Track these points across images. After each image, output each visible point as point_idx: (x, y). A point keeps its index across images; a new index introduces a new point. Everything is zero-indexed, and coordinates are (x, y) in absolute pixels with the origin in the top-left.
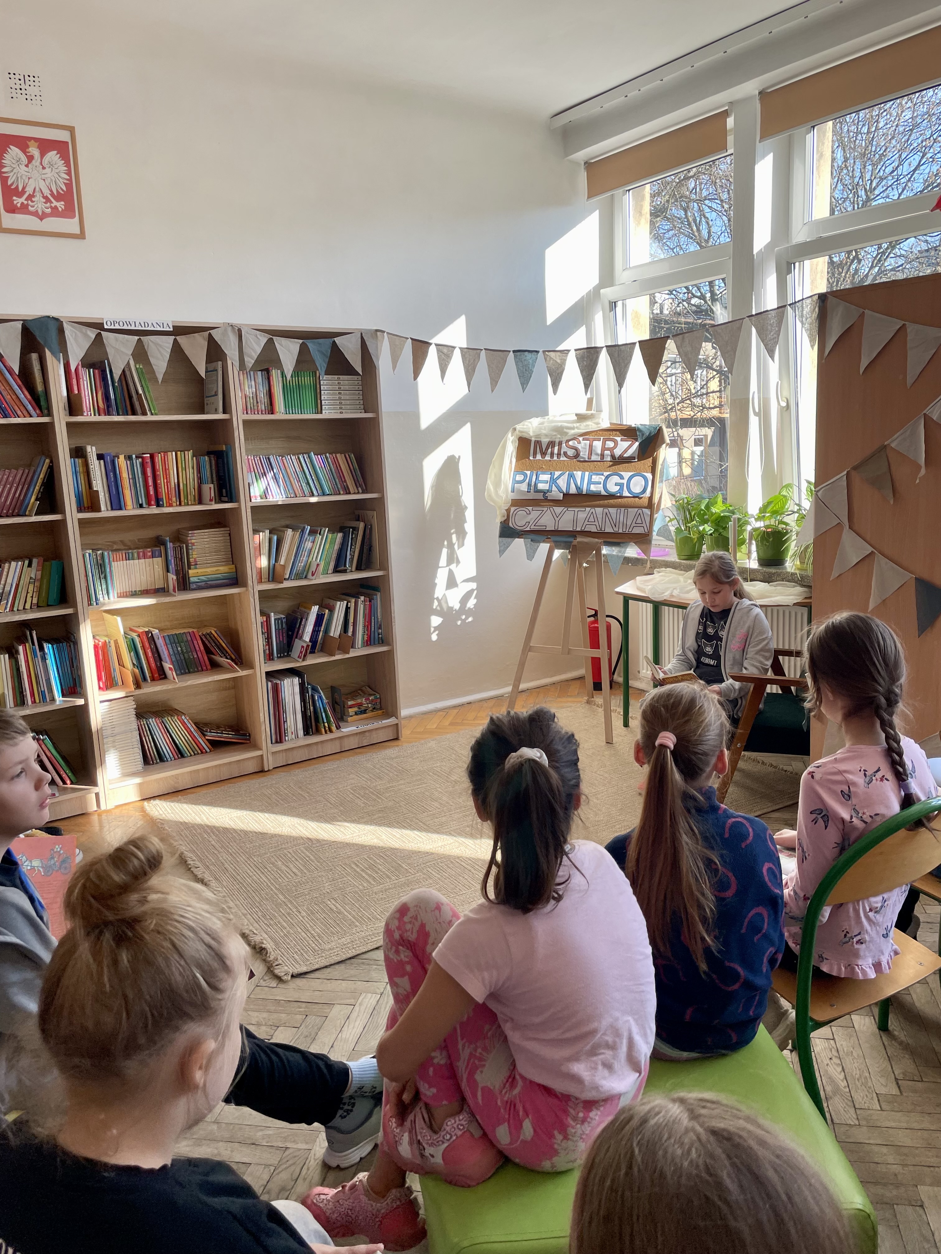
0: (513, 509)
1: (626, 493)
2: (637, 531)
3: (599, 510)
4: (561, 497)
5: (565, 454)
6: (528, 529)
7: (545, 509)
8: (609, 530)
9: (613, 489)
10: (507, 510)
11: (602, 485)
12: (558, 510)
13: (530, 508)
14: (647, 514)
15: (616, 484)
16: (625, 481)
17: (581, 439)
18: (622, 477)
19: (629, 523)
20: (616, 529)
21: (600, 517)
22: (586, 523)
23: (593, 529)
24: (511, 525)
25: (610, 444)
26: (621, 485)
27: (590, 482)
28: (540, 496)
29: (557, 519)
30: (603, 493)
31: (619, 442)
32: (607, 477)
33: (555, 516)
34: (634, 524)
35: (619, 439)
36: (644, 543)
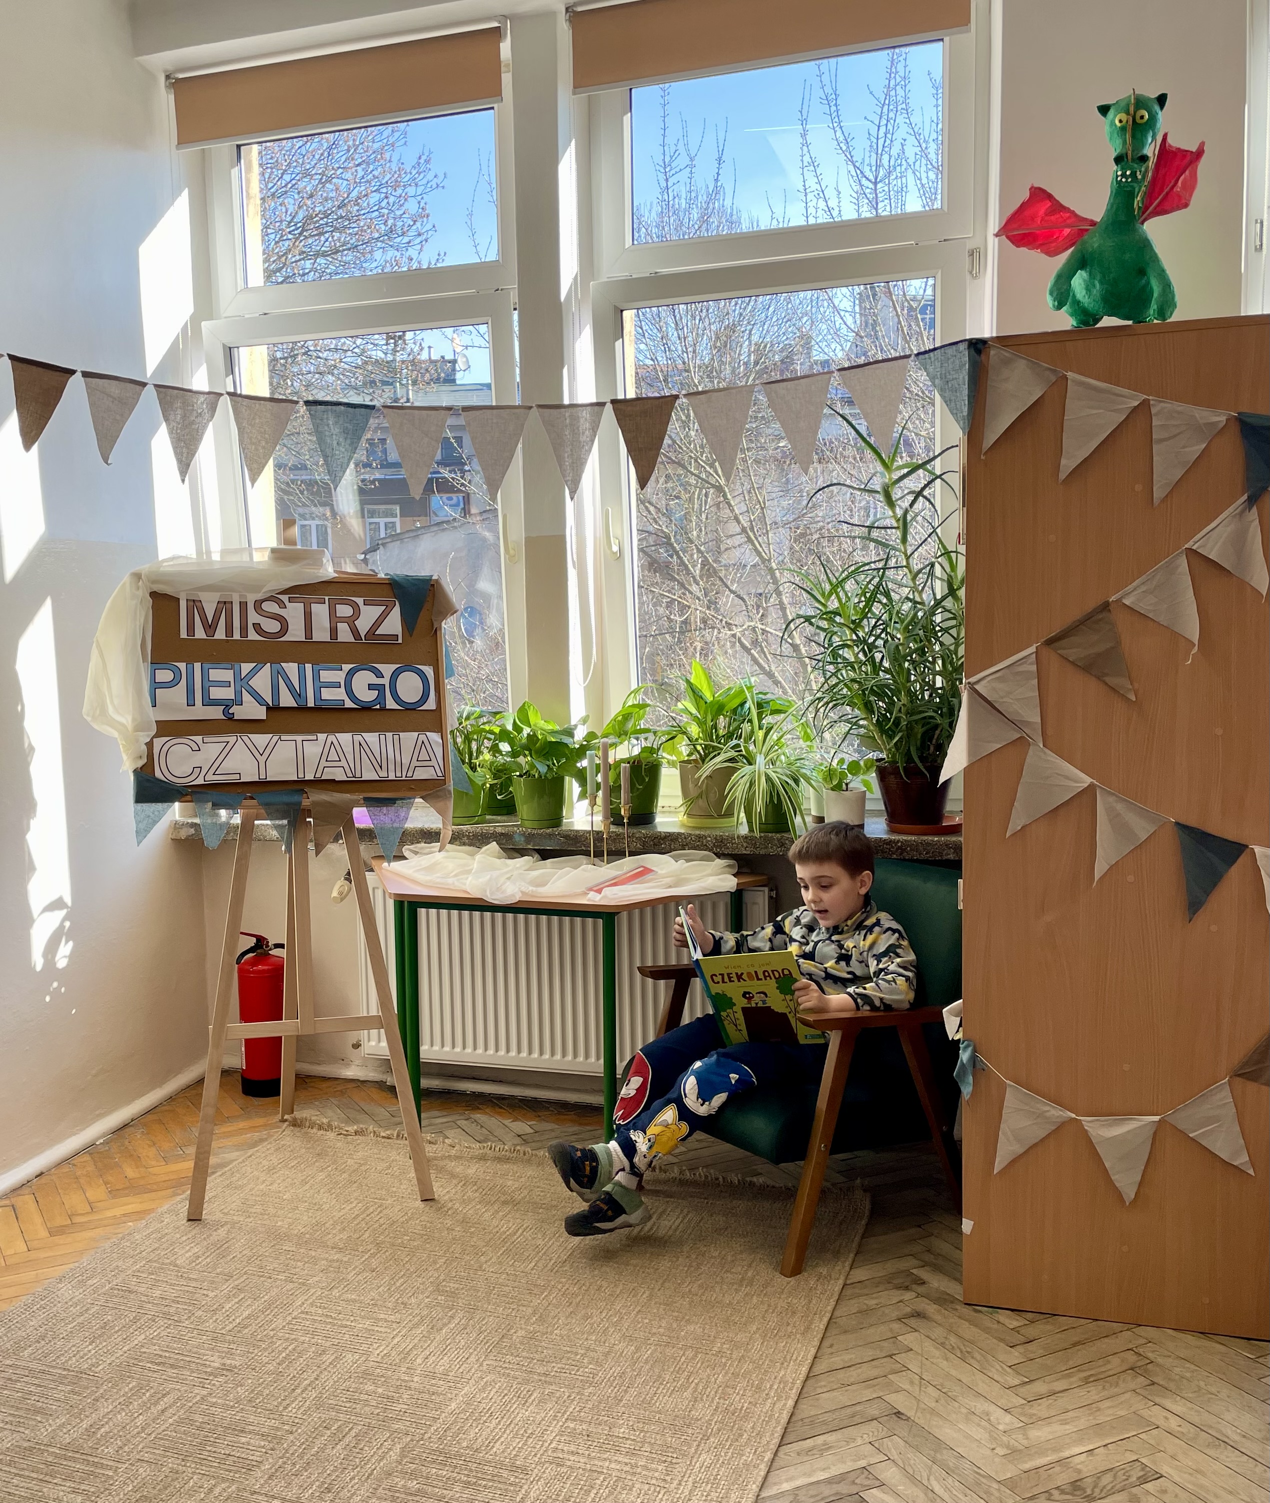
0: (158, 743)
1: (391, 704)
2: (420, 774)
3: (345, 738)
4: (260, 713)
5: (257, 627)
6: (200, 781)
7: (232, 739)
8: (369, 775)
9: (368, 696)
10: (146, 744)
11: (343, 689)
12: (261, 740)
13: (198, 739)
14: (437, 742)
15: (371, 687)
16: (386, 681)
17: (284, 598)
18: (379, 675)
19: (406, 762)
20: (383, 774)
21: (348, 749)
22: (323, 763)
23: (340, 776)
24: (158, 774)
25: (344, 611)
26: (380, 688)
27: (320, 687)
28: (216, 713)
29: (262, 760)
30: (349, 704)
31: (363, 607)
32: (351, 674)
33: (255, 752)
34: (415, 763)
35: (360, 601)
36: (439, 797)
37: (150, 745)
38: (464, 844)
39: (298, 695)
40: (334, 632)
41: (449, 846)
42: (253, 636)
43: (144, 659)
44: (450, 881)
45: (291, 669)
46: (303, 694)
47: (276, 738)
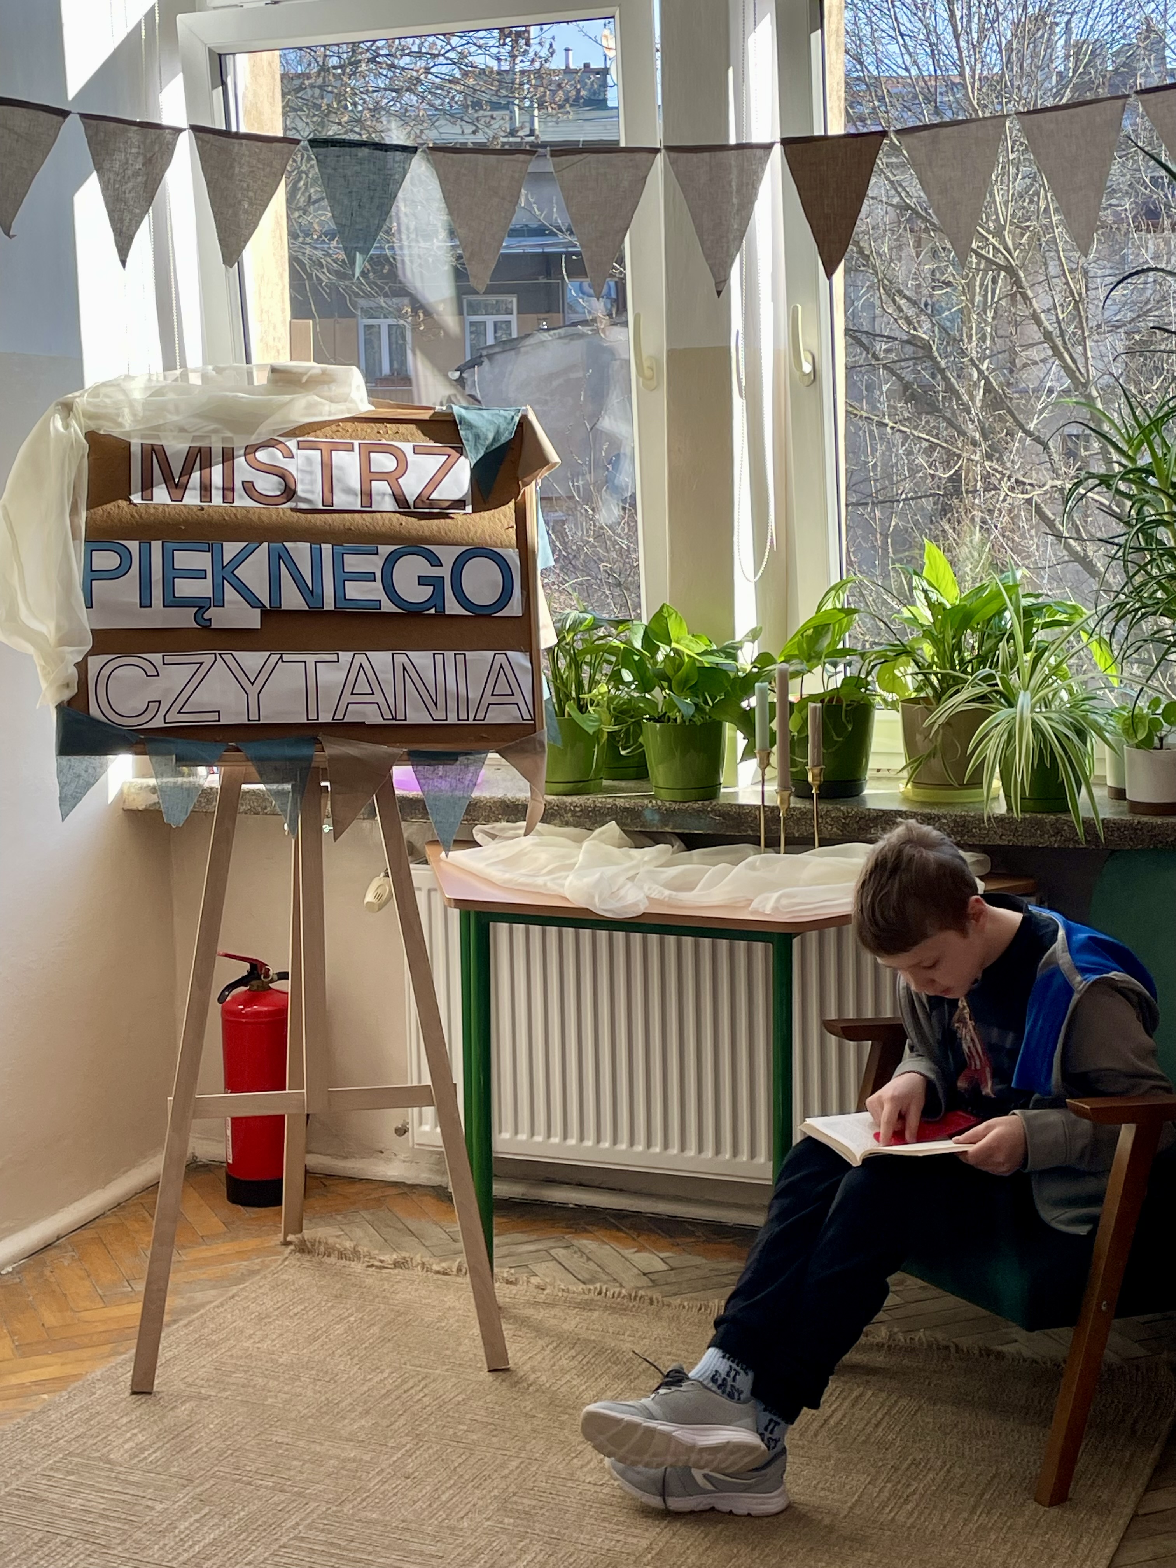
0: (95, 663)
1: (453, 607)
2: (497, 716)
3: (381, 659)
4: (252, 620)
5: (249, 488)
6: (158, 723)
7: (208, 659)
8: (417, 716)
9: (418, 595)
10: (77, 665)
11: (378, 584)
12: (252, 660)
13: (157, 658)
14: (522, 667)
15: (422, 580)
16: (445, 572)
17: (292, 444)
18: (435, 561)
19: (474, 695)
20: (439, 715)
21: (386, 677)
22: (347, 698)
23: (373, 717)
24: (94, 711)
25: (384, 462)
26: (437, 583)
27: (342, 578)
28: (185, 619)
29: (253, 690)
30: (388, 607)
31: (411, 457)
32: (391, 561)
33: (242, 678)
34: (488, 699)
35: (407, 447)
36: (523, 751)
37: (82, 667)
38: (568, 824)
39: (310, 593)
40: (367, 495)
41: (540, 826)
42: (242, 501)
43: (75, 537)
44: (540, 881)
45: (300, 551)
46: (317, 591)
47: (275, 658)
